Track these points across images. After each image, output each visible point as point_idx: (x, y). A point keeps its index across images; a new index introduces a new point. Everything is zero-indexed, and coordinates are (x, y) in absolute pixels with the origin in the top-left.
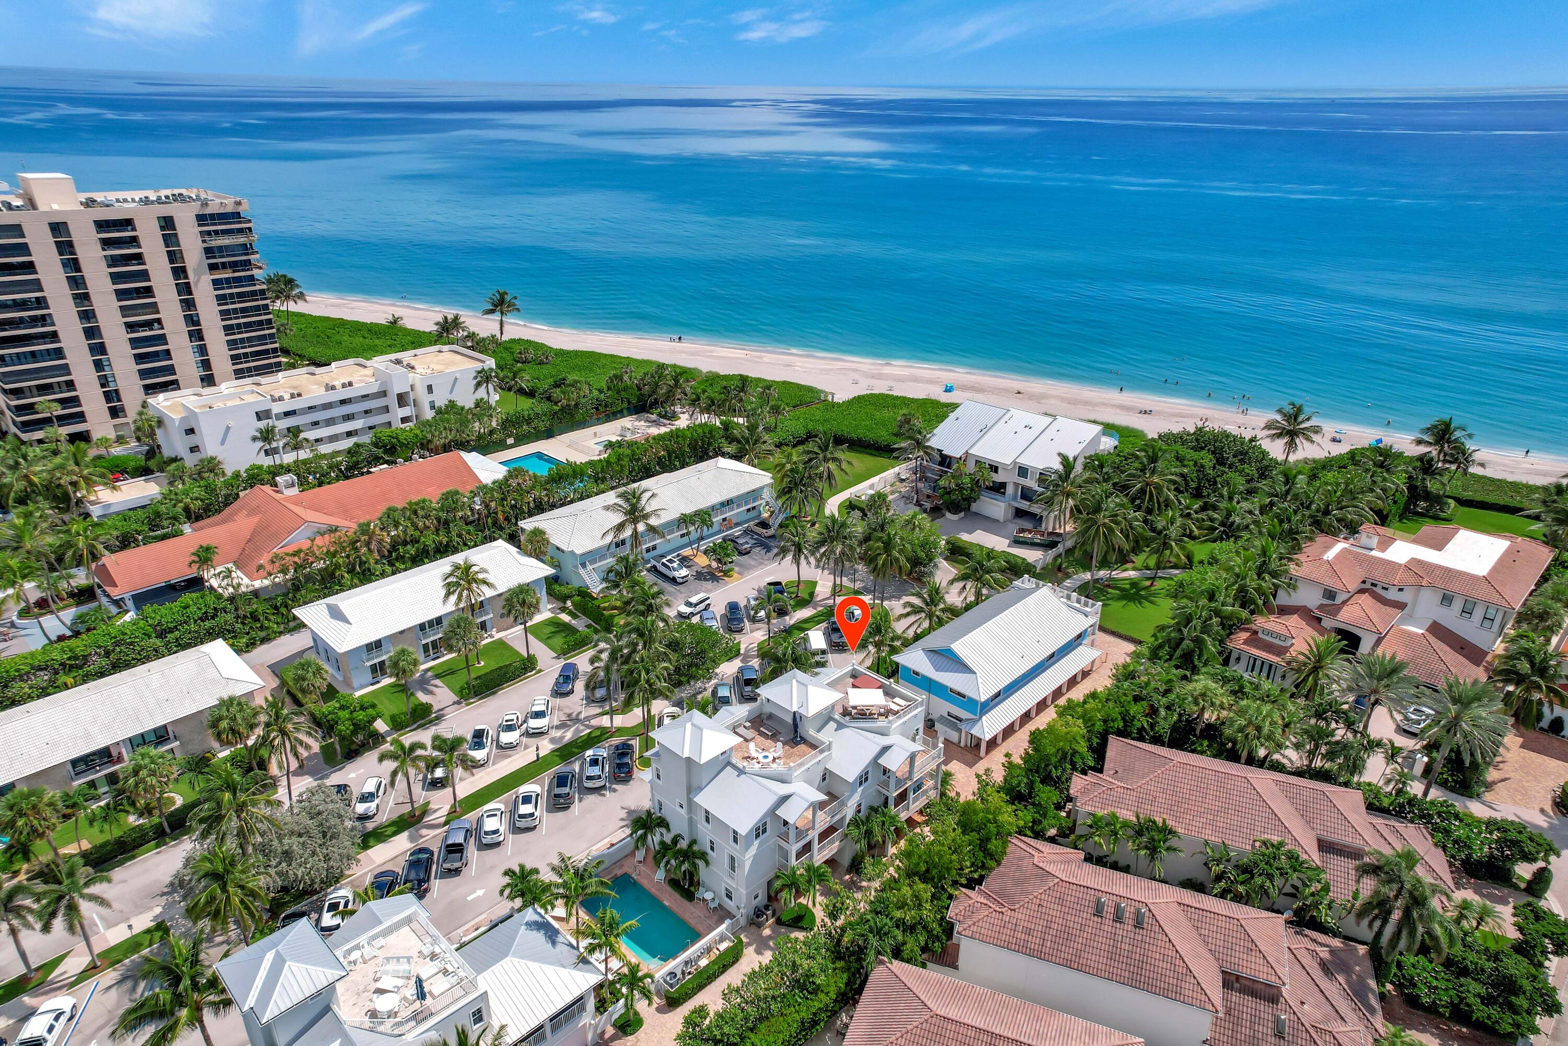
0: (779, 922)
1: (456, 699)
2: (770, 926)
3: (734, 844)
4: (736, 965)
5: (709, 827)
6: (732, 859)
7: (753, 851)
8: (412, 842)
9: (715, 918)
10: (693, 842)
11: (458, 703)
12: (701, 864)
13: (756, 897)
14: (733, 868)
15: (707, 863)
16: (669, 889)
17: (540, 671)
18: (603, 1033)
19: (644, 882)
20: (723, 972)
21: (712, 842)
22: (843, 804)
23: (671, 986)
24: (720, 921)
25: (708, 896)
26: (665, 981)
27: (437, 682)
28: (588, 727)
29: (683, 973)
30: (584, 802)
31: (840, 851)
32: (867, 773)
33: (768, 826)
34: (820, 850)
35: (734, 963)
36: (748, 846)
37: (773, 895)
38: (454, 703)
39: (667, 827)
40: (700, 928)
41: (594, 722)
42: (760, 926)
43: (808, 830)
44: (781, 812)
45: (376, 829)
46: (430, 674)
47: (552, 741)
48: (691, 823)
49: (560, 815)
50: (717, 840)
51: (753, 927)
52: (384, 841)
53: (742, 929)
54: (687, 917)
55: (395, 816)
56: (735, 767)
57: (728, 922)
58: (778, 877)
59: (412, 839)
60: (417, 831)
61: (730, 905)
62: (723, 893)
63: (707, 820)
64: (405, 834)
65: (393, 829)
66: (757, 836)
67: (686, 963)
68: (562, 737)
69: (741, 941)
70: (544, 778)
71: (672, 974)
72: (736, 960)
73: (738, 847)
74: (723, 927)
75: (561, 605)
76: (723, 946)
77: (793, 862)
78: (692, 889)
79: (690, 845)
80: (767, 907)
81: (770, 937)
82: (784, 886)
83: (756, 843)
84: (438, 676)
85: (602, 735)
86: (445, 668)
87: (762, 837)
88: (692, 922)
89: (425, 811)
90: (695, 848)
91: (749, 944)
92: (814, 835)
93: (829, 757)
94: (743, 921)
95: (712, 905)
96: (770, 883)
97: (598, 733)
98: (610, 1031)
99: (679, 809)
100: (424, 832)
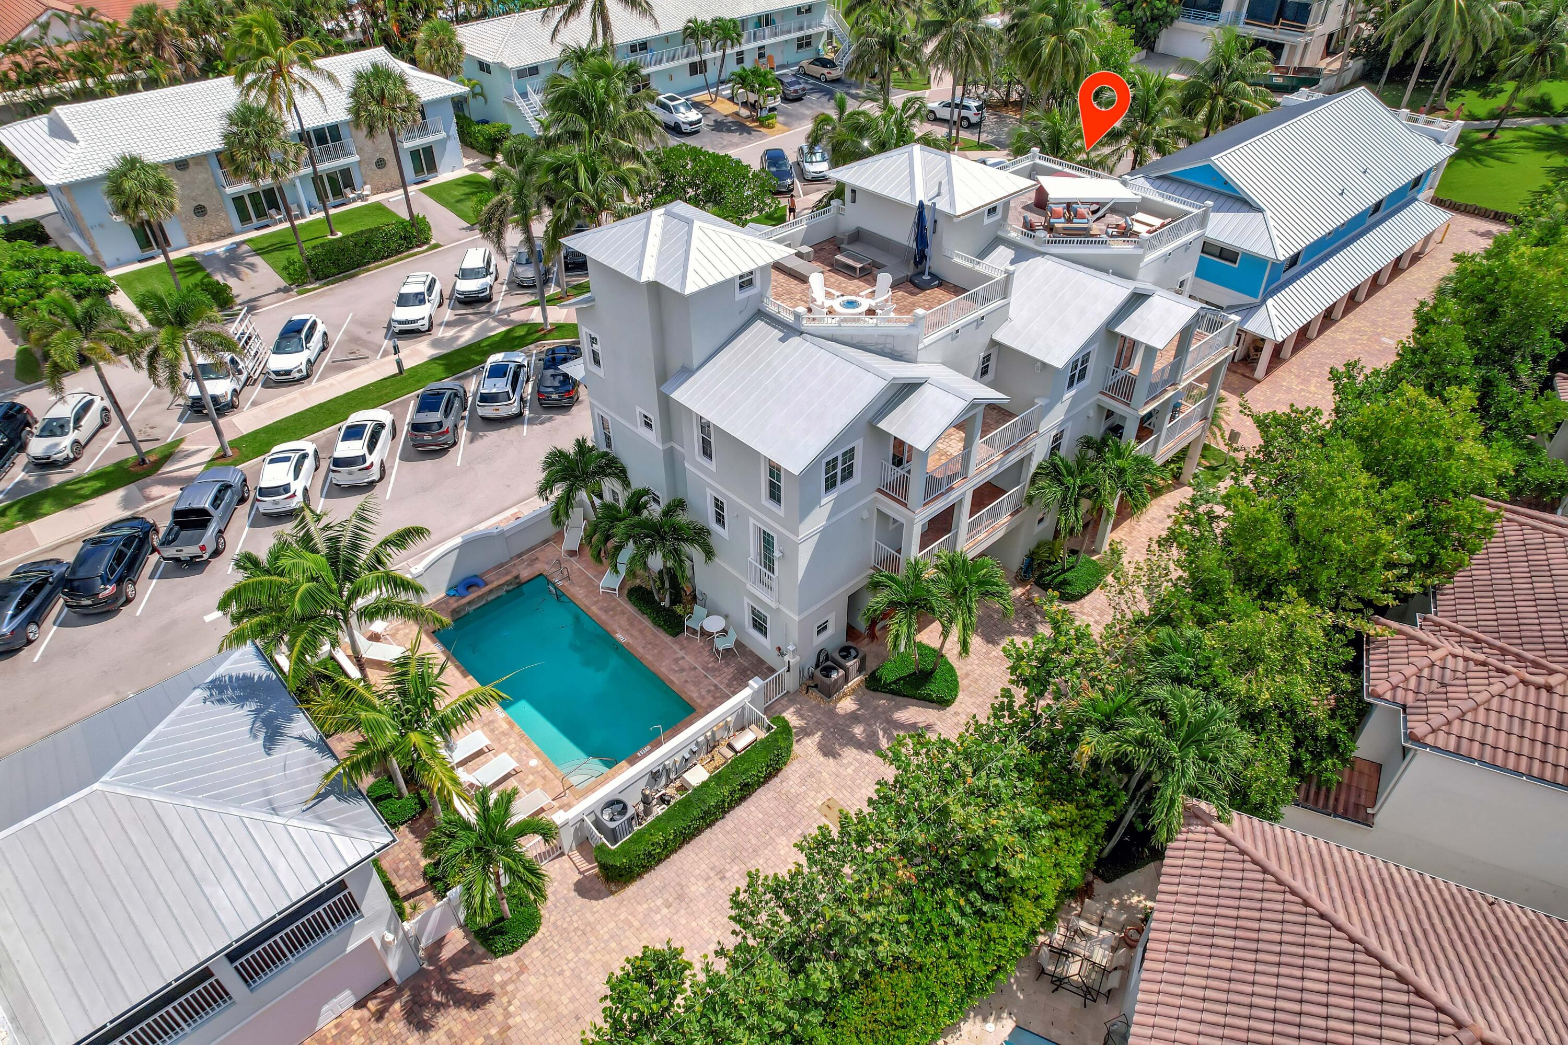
0: (874, 683)
1: (283, 284)
2: (854, 691)
3: (771, 505)
4: (776, 781)
5: (712, 466)
6: (767, 540)
7: (818, 519)
8: (126, 507)
9: (729, 671)
10: (679, 504)
11: (286, 290)
12: (695, 552)
13: (822, 628)
14: (769, 563)
15: (709, 553)
16: (630, 608)
17: (437, 246)
18: (439, 944)
19: (578, 593)
20: (743, 799)
21: (718, 504)
22: (1029, 427)
23: (613, 836)
24: (740, 681)
25: (714, 624)
26: (598, 824)
27: (257, 260)
28: (503, 322)
29: (646, 801)
30: (478, 444)
31: (1010, 535)
32: (1086, 359)
33: (858, 463)
34: (972, 526)
35: (770, 776)
36: (805, 510)
37: (862, 625)
38: (279, 290)
39: (622, 474)
40: (693, 693)
41: (516, 316)
42: (829, 692)
43: (951, 478)
44: (891, 425)
45: (63, 485)
46: (245, 248)
47: (435, 344)
48: (672, 460)
49: (427, 466)
50: (730, 497)
51: (814, 693)
52: (70, 506)
53: (790, 698)
54: (664, 668)
55: (108, 463)
56: (774, 321)
57: (755, 684)
58: (875, 586)
59: (126, 503)
60: (141, 489)
61: (762, 645)
62: (747, 619)
63: (707, 451)
64: (120, 493)
65: (98, 484)
66: (830, 484)
67: (655, 776)
68: (455, 338)
69: (786, 729)
70: (407, 403)
71: (616, 805)
72: (773, 771)
73: (780, 511)
74: (744, 694)
75: (487, 159)
76: (743, 741)
77: (913, 551)
78: (679, 609)
79: (669, 512)
80: (846, 652)
81: (854, 718)
82: (894, 605)
83: (828, 500)
84: (259, 252)
85: (529, 334)
86: (275, 241)
87: (841, 488)
88: (676, 680)
89: (169, 454)
90: (682, 518)
91: (806, 732)
92: (964, 490)
93: (1002, 315)
94: (791, 682)
95: (722, 644)
96: (853, 600)
97: (521, 332)
98: (457, 940)
99: (643, 431)
100: (156, 491)
